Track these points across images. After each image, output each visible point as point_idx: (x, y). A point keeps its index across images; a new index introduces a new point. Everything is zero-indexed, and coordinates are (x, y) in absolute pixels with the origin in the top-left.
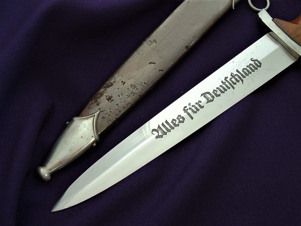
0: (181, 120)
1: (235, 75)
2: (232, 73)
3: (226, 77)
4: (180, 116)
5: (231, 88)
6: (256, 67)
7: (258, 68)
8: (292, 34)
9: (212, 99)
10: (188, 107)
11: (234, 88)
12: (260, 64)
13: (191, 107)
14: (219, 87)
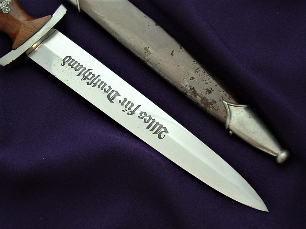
0: (143, 115)
1: (83, 76)
2: (82, 80)
3: (87, 84)
4: (139, 117)
5: (99, 78)
6: (71, 60)
7: (72, 59)
8: (32, 30)
9: (115, 92)
10: (128, 111)
11: (99, 76)
12: (67, 57)
13: (127, 109)
14: (100, 88)
